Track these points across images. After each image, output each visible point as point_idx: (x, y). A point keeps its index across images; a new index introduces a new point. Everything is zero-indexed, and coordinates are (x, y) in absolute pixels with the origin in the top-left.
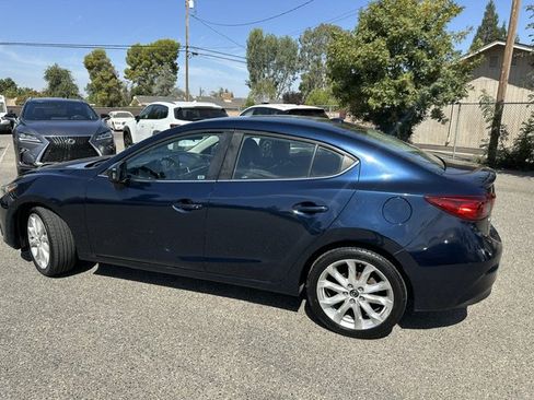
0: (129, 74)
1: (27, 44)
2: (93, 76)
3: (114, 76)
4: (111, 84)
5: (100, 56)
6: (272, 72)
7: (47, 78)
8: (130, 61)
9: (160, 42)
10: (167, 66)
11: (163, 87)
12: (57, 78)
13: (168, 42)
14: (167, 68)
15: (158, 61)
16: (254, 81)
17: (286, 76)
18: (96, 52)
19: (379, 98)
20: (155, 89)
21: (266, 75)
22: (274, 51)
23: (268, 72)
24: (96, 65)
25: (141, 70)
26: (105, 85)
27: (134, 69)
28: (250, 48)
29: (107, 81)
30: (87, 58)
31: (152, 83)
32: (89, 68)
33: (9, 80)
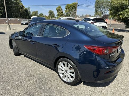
0: (66, 11)
2: (58, 12)
3: (62, 12)
4: (61, 14)
6: (101, 9)
7: (49, 13)
8: (66, 8)
9: (73, 3)
10: (74, 9)
11: (73, 14)
12: (51, 13)
13: (75, 3)
14: (73, 10)
15: (72, 8)
16: (96, 12)
17: (105, 10)
18: (59, 6)
20: (71, 15)
21: (100, 10)
22: (103, 4)
23: (100, 9)
24: (59, 10)
25: (68, 10)
26: (60, 14)
27: (67, 10)
28: (96, 3)
29: (61, 13)
30: (57, 8)
31: (71, 13)
32: (57, 10)
33: (42, 13)
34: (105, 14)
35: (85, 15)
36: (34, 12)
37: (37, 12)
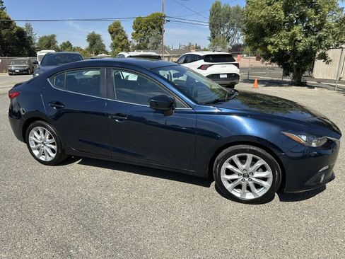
0: (134, 36)
1: (86, 20)
2: (113, 38)
3: (126, 38)
4: (123, 43)
5: (117, 25)
6: (226, 30)
7: (88, 40)
8: (135, 28)
9: (153, 15)
10: (157, 29)
11: (153, 44)
12: (94, 40)
13: (158, 14)
14: (155, 32)
15: (152, 27)
16: (214, 37)
17: (235, 33)
18: (116, 23)
19: (276, 46)
20: (149, 45)
21: (222, 32)
22: (228, 16)
23: (224, 30)
24: (115, 31)
25: (141, 33)
26: (120, 44)
27: (137, 33)
28: (211, 15)
29: (121, 41)
30: (110, 27)
31: (148, 42)
32: (111, 33)
33: (68, 42)
34: (236, 42)
35: (187, 45)
36: (45, 37)
37: (53, 36)
